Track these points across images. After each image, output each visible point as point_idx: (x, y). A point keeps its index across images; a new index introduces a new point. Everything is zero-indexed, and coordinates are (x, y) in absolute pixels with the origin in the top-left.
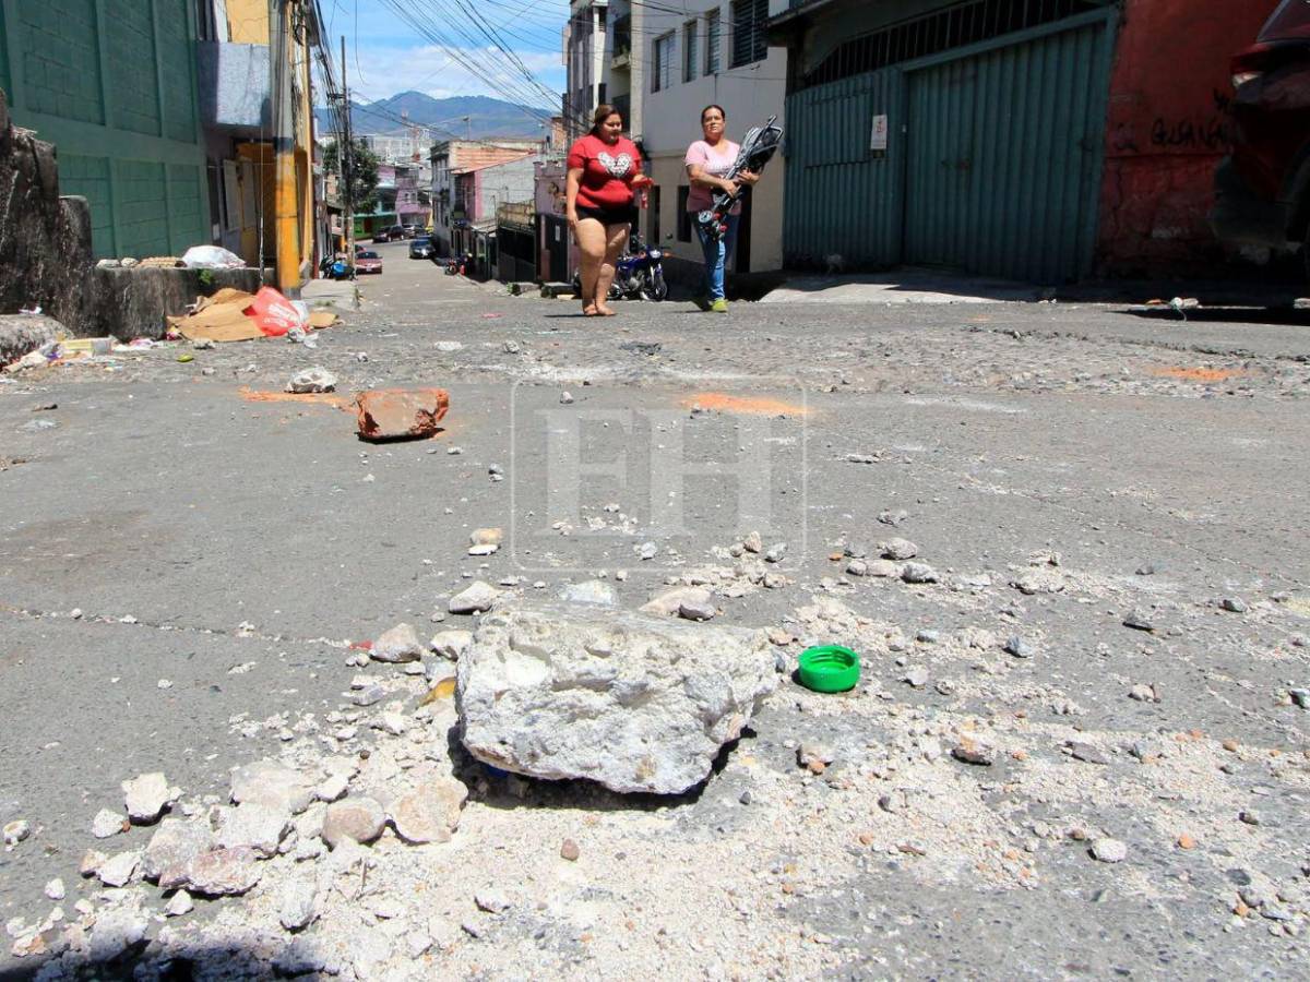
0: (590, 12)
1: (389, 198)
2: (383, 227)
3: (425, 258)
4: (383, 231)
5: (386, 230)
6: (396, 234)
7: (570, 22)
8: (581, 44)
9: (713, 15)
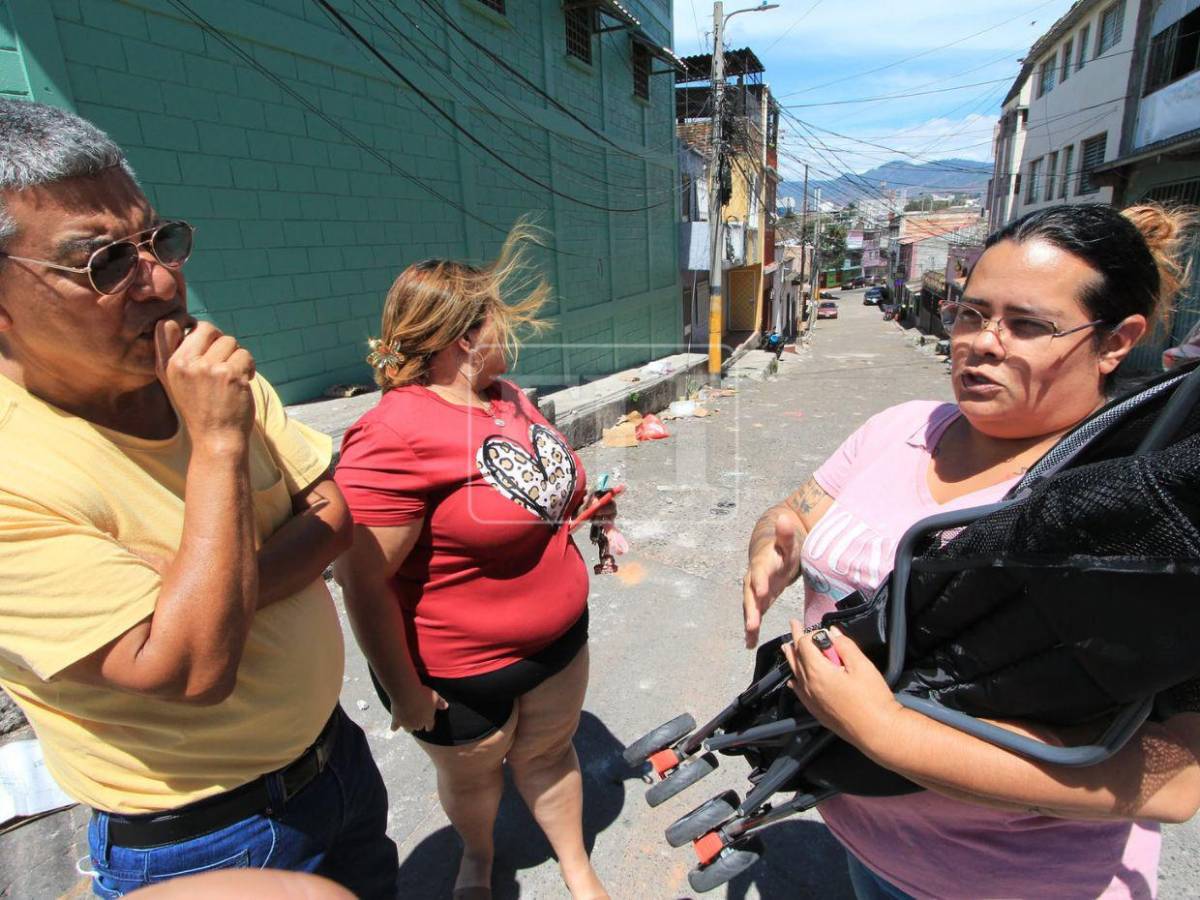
0: (1015, 114)
1: (856, 256)
2: (851, 278)
3: (875, 304)
4: (849, 281)
5: (852, 281)
6: (859, 283)
7: (1000, 122)
8: (1005, 141)
9: (1070, 148)
